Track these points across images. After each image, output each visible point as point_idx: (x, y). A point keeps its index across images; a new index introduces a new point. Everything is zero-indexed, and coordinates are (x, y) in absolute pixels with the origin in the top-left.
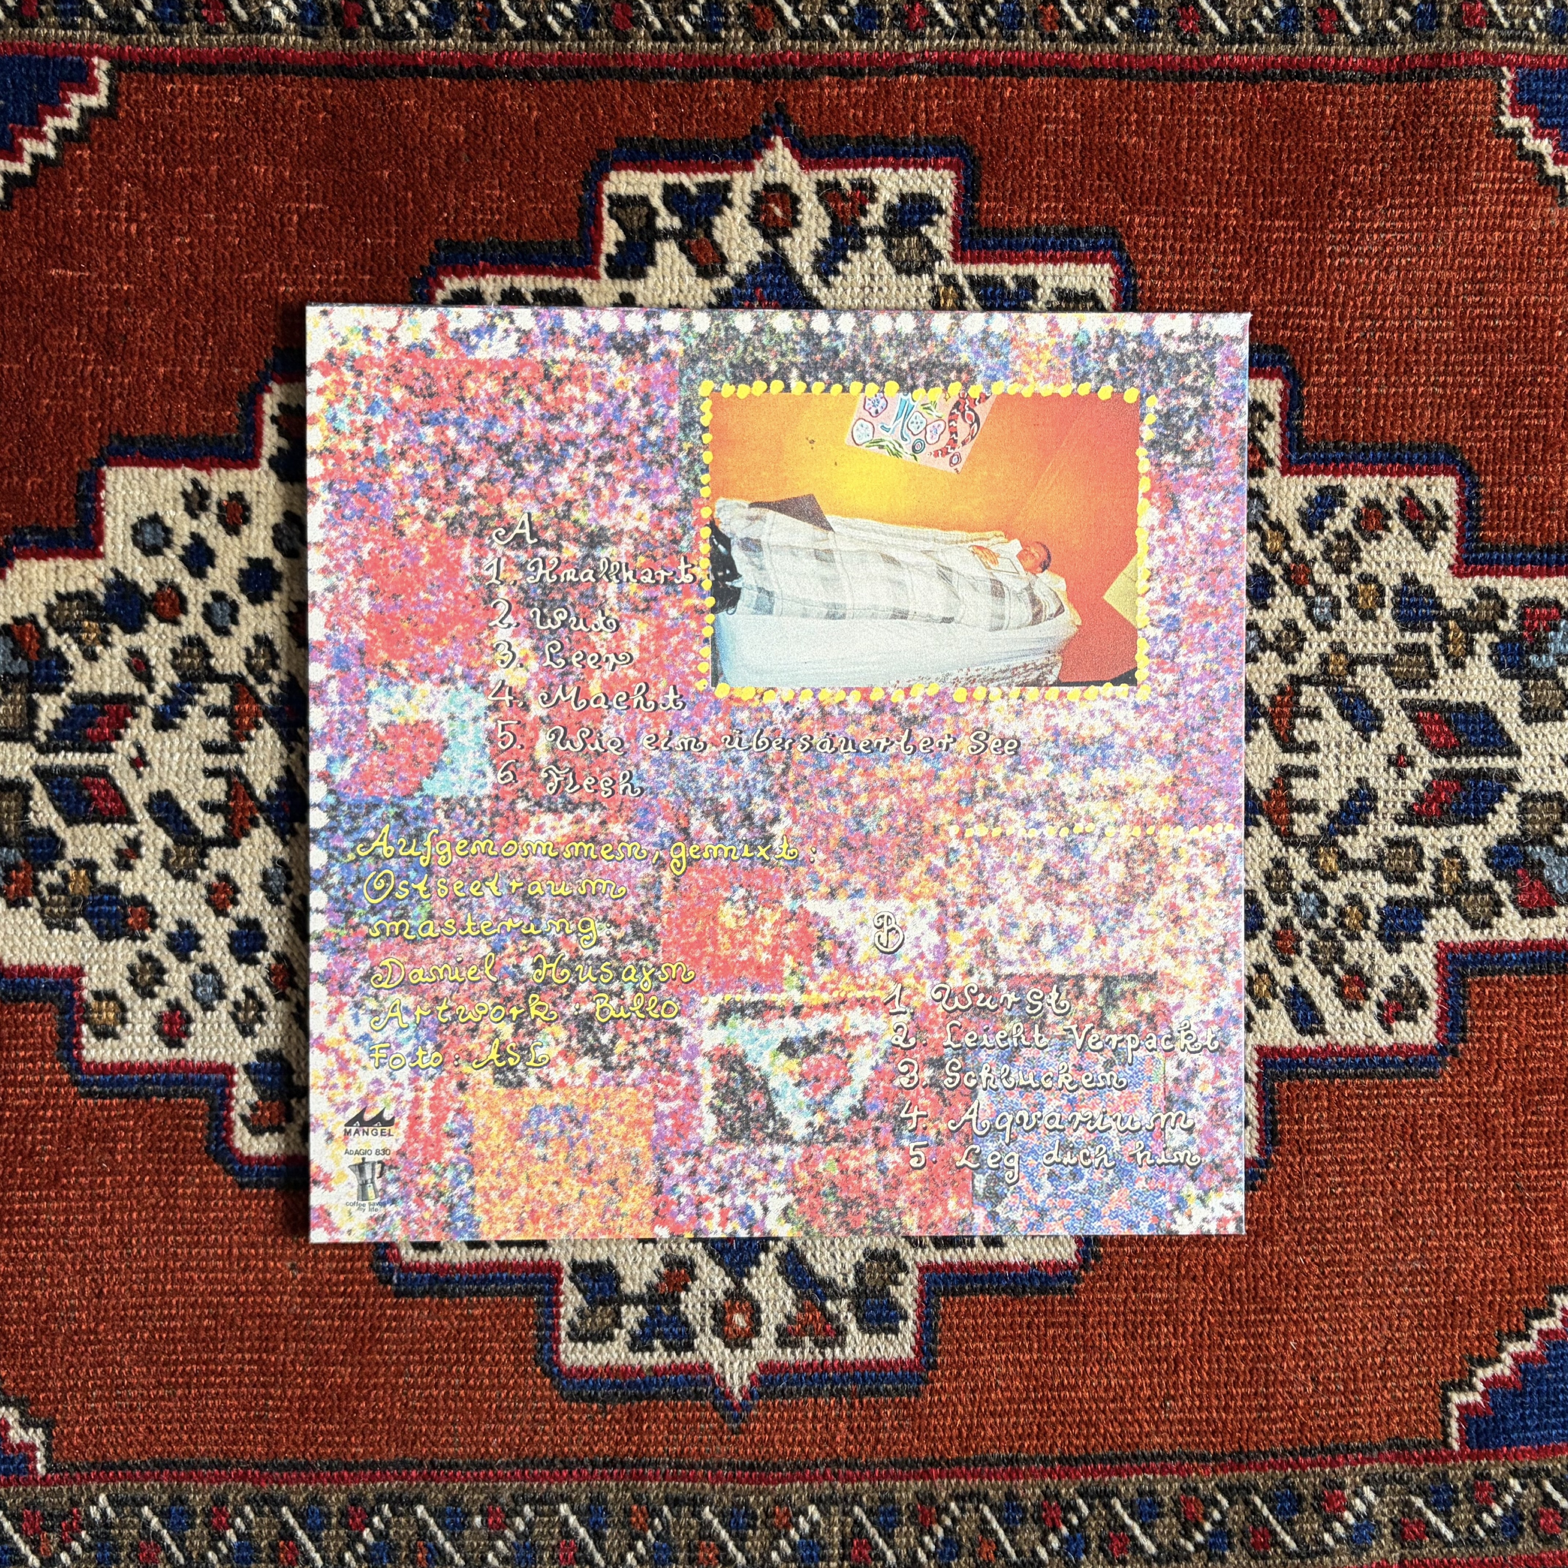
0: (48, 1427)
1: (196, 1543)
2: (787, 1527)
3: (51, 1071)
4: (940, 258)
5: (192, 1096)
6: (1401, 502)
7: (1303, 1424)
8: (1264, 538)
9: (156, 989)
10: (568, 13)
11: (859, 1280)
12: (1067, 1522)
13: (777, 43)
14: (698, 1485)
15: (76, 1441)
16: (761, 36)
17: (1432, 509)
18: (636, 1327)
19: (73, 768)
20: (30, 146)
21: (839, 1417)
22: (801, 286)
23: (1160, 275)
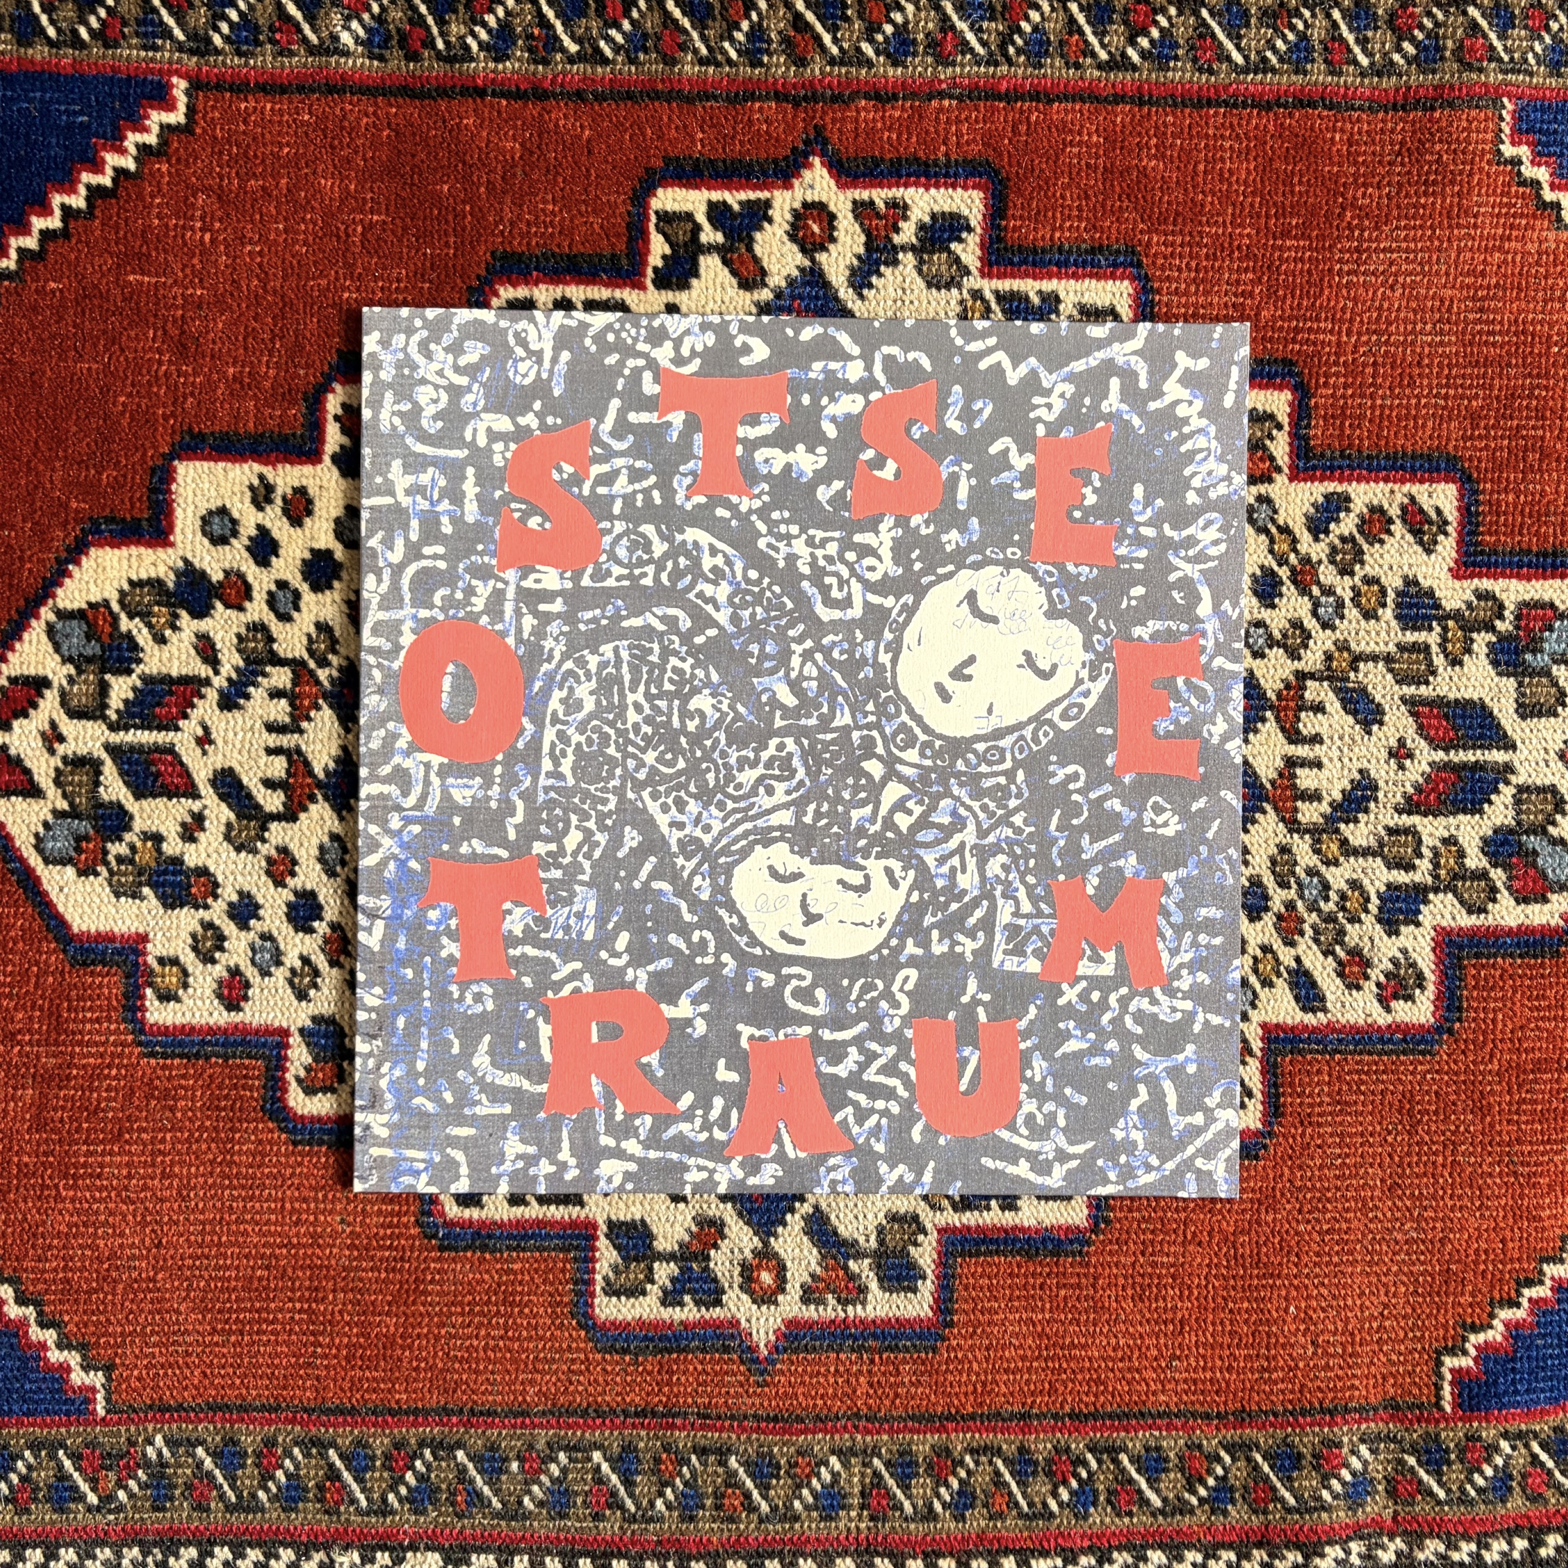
0: (108, 1369)
1: (247, 1482)
2: (808, 1476)
3: (117, 1032)
4: (968, 273)
5: (249, 1057)
6: (1403, 508)
7: (1303, 1386)
8: (1272, 541)
9: (217, 955)
10: (619, 39)
11: (881, 1242)
12: (1076, 1475)
13: (816, 68)
14: (725, 1435)
15: (135, 1384)
16: (801, 62)
17: (1434, 516)
18: (668, 1283)
19: (142, 746)
20: (112, 160)
21: (860, 1371)
22: (837, 299)
23: (1176, 292)
